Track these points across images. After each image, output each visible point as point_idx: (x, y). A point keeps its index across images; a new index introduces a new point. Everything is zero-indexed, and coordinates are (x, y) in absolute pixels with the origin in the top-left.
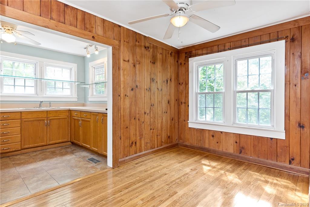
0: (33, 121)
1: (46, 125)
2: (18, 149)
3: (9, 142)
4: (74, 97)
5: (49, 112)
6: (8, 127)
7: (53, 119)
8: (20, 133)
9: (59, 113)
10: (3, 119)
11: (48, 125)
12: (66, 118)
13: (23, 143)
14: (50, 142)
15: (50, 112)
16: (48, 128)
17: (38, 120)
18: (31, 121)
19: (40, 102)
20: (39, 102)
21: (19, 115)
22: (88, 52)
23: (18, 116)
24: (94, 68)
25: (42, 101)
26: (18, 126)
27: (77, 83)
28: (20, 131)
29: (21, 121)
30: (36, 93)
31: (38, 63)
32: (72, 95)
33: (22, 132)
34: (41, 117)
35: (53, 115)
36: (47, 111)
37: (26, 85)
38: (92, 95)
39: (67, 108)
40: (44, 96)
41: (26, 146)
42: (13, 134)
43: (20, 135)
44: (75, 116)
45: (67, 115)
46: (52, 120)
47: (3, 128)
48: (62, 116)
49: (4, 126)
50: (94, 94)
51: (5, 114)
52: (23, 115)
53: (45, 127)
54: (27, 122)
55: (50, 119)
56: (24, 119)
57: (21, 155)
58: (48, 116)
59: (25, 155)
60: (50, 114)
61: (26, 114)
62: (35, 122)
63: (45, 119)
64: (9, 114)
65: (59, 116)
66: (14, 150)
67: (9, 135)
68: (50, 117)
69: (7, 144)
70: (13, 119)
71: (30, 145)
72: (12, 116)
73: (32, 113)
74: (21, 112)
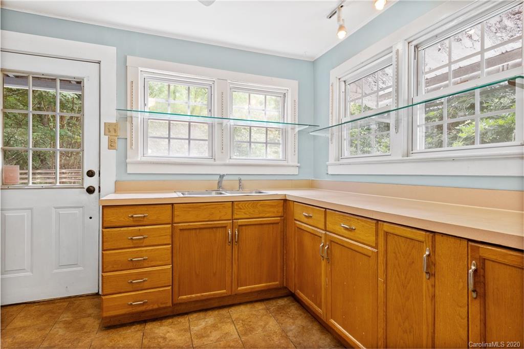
0: (200, 229)
1: (230, 241)
2: (164, 306)
3: (146, 285)
4: (291, 163)
5: (237, 205)
6: (144, 245)
7: (246, 225)
8: (170, 261)
9: (261, 209)
10: (133, 224)
11: (234, 241)
12: (278, 223)
13: (176, 288)
14: (239, 288)
15: (240, 205)
16: (235, 248)
17: (212, 228)
18: (196, 229)
19: (219, 177)
20: (217, 178)
21: (169, 212)
22: (341, 23)
23: (166, 215)
24: (345, 81)
25: (224, 175)
26: (165, 242)
27: (298, 128)
28: (170, 255)
29: (173, 227)
30: (212, 157)
31: (216, 84)
32: (285, 159)
33: (175, 259)
34: (218, 219)
35: (245, 214)
36: (233, 202)
37: (191, 137)
38: (340, 157)
39: (281, 193)
40: (227, 162)
41: (184, 297)
42: (154, 263)
43: (170, 266)
44: (305, 220)
45: (280, 214)
46: (244, 227)
47: (132, 246)
48: (268, 215)
49: (134, 242)
50: (346, 153)
51: (136, 209)
52: (176, 213)
53: (229, 248)
54: (186, 232)
55: (239, 224)
56: (180, 225)
57: (173, 322)
58: (236, 216)
59: (181, 321)
60: (239, 210)
61: (185, 209)
62: (205, 231)
63: (227, 223)
64: (147, 210)
65: (261, 215)
66: (156, 306)
67: (145, 265)
68: (238, 219)
69: (141, 290)
70: (155, 223)
71: (193, 295)
72: (152, 215)
73: (197, 207)
74: (172, 204)
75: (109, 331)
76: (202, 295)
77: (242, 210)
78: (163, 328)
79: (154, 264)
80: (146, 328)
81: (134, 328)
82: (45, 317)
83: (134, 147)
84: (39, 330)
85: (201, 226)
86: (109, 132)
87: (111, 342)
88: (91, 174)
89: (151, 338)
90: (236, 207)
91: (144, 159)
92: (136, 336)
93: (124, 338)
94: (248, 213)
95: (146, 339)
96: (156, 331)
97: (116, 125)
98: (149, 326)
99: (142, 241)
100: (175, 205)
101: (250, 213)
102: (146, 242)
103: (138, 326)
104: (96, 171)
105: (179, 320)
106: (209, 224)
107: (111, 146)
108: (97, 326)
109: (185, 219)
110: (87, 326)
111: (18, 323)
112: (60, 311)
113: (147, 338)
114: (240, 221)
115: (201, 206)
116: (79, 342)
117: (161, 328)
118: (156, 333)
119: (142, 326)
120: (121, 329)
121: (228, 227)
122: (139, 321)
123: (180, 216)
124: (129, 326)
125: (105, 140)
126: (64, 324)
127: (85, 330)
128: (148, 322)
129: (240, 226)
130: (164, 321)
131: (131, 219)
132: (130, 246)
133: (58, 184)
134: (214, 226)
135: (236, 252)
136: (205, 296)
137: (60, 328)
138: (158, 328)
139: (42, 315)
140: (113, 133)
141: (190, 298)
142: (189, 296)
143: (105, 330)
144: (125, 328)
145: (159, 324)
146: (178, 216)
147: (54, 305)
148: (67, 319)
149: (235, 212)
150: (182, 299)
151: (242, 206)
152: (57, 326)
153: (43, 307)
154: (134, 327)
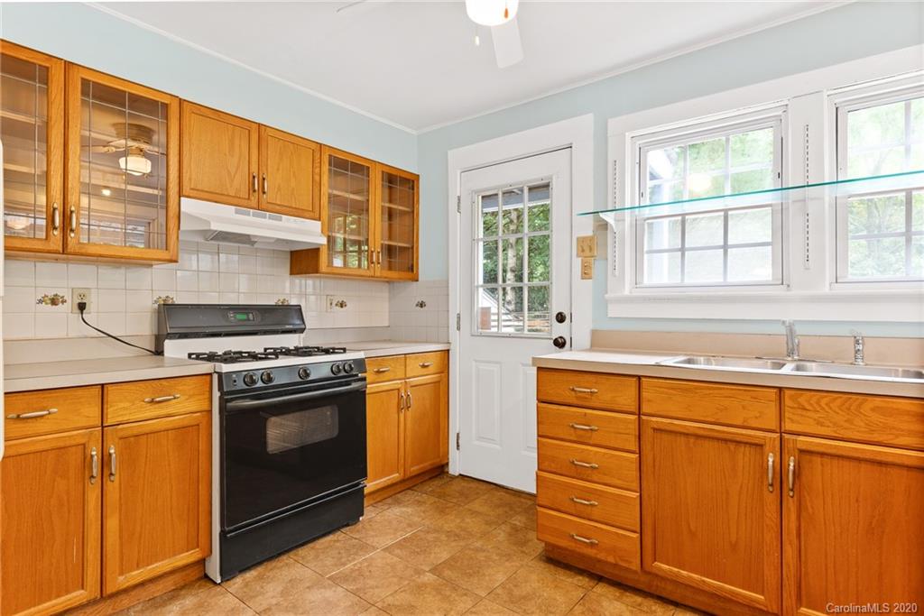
0: (698, 436)
2: (625, 565)
3: (596, 514)
5: (791, 397)
6: (592, 442)
7: (822, 454)
8: (636, 485)
9: (875, 417)
10: (575, 402)
11: (785, 486)
13: (648, 542)
14: (805, 610)
15: (802, 400)
16: (791, 505)
17: (726, 441)
18: (687, 435)
21: (633, 392)
23: (627, 397)
26: (628, 447)
28: (636, 474)
29: (641, 423)
30: (783, 281)
33: (644, 484)
34: (740, 422)
35: (821, 424)
36: (780, 389)
41: (665, 567)
42: (607, 479)
43: (636, 495)
47: (575, 438)
49: (578, 433)
51: (580, 377)
52: (646, 395)
54: (665, 437)
55: (799, 446)
56: (654, 419)
57: (640, 605)
58: (788, 426)
59: (655, 612)
60: (799, 412)
61: (662, 389)
62: (707, 444)
63: (764, 438)
64: (595, 383)
65: (876, 437)
66: (611, 559)
67: (595, 478)
68: (799, 434)
69: (589, 520)
70: (609, 406)
71: (684, 573)
72: (604, 392)
73: (686, 390)
74: (639, 377)
75: (547, 565)
76: (703, 581)
77: (809, 414)
78: (618, 605)
79: (609, 482)
80: (594, 590)
81: (579, 580)
82: (500, 511)
83: (617, 273)
84: (487, 523)
85: (701, 432)
86: (583, 251)
87: (539, 582)
88: (561, 318)
89: (589, 609)
90: (788, 402)
91: (637, 293)
92: (573, 593)
93: (556, 586)
94: (828, 423)
95: (581, 607)
96: (604, 604)
97: (591, 239)
98: (601, 589)
99: (589, 434)
100: (643, 379)
101: (835, 424)
102: (596, 438)
103: (587, 580)
104: (566, 313)
105: (654, 608)
106: (718, 431)
107: (586, 274)
108: (540, 551)
109: (664, 408)
110: (530, 544)
111: (476, 505)
112: (517, 509)
113: (584, 605)
114: (801, 438)
115: (696, 388)
116: (507, 560)
117: (615, 602)
118: (602, 606)
119: (592, 584)
120: (561, 571)
121: (767, 448)
122: (592, 574)
123: (654, 401)
124: (575, 573)
125: (577, 262)
126: (512, 528)
127: (524, 549)
128: (603, 582)
129: (802, 451)
130: (628, 594)
131: (573, 393)
132: (572, 438)
133: (526, 332)
134: (729, 437)
135: (793, 516)
136: (709, 585)
137: (504, 531)
138: (610, 600)
139: (499, 506)
140: (587, 253)
141: (677, 575)
142: (676, 570)
143: (544, 561)
144: (568, 572)
145: (618, 594)
146: (649, 401)
147: (518, 499)
148: (518, 524)
149: (787, 415)
150: (660, 569)
151: (808, 402)
152: (503, 527)
153: (507, 497)
154: (581, 578)
